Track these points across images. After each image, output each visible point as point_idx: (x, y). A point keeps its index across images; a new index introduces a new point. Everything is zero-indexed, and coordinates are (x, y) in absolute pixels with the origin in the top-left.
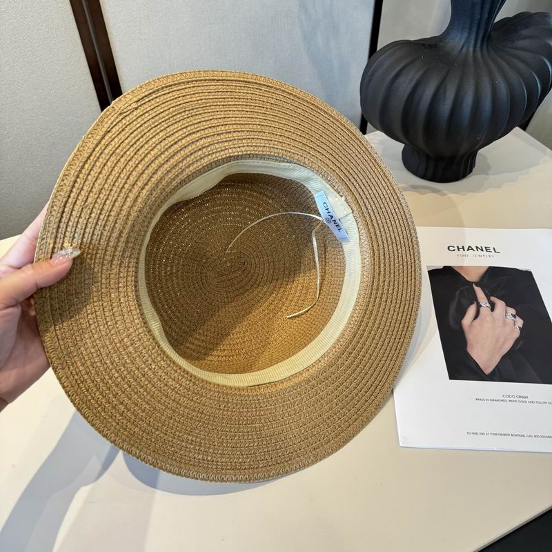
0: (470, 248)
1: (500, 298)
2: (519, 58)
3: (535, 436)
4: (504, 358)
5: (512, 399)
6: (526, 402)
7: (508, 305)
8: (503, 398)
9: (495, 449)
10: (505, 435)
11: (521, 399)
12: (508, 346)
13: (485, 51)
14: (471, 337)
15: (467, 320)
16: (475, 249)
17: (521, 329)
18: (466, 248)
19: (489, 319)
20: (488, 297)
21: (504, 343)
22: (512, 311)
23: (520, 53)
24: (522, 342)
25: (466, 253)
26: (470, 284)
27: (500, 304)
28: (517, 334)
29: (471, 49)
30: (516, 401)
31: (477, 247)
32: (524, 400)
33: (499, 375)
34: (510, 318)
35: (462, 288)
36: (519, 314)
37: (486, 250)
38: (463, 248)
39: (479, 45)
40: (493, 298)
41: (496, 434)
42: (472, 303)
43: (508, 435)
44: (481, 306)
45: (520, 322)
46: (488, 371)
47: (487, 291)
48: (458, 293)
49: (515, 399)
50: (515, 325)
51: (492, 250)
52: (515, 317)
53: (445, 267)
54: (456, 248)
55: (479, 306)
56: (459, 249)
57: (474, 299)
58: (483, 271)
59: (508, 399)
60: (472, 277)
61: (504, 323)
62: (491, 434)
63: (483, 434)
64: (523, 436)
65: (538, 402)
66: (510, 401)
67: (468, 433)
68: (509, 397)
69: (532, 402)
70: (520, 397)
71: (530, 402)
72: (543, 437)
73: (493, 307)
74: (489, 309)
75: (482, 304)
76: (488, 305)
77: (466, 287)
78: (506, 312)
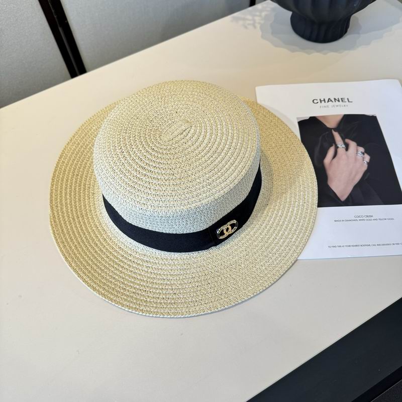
0: (329, 100)
1: (353, 140)
3: (378, 245)
5: (362, 218)
6: (371, 220)
7: (359, 144)
10: (356, 246)
11: (368, 218)
12: (358, 178)
14: (330, 173)
15: (327, 160)
16: (333, 100)
17: (369, 164)
18: (327, 100)
19: (344, 157)
20: (343, 139)
21: (356, 175)
22: (361, 149)
24: (369, 174)
25: (327, 104)
26: (330, 130)
27: (353, 145)
28: (365, 167)
30: (364, 220)
31: (335, 99)
32: (370, 218)
33: (352, 201)
34: (360, 155)
35: (324, 134)
36: (367, 151)
37: (342, 100)
38: (324, 100)
40: (347, 141)
42: (332, 146)
43: (358, 246)
44: (338, 147)
45: (367, 158)
46: (343, 198)
47: (342, 135)
48: (320, 138)
49: (364, 218)
50: (363, 160)
51: (346, 100)
52: (363, 154)
53: (311, 118)
54: (319, 101)
55: (337, 148)
56: (321, 101)
57: (333, 142)
58: (339, 118)
59: (358, 219)
60: (331, 124)
61: (356, 159)
62: (346, 246)
63: (340, 246)
64: (369, 245)
65: (379, 219)
66: (360, 220)
67: (329, 247)
68: (359, 217)
69: (376, 219)
70: (367, 216)
71: (374, 220)
72: (383, 245)
73: (347, 147)
74: (344, 150)
75: (339, 146)
76: (344, 146)
77: (327, 132)
78: (357, 151)
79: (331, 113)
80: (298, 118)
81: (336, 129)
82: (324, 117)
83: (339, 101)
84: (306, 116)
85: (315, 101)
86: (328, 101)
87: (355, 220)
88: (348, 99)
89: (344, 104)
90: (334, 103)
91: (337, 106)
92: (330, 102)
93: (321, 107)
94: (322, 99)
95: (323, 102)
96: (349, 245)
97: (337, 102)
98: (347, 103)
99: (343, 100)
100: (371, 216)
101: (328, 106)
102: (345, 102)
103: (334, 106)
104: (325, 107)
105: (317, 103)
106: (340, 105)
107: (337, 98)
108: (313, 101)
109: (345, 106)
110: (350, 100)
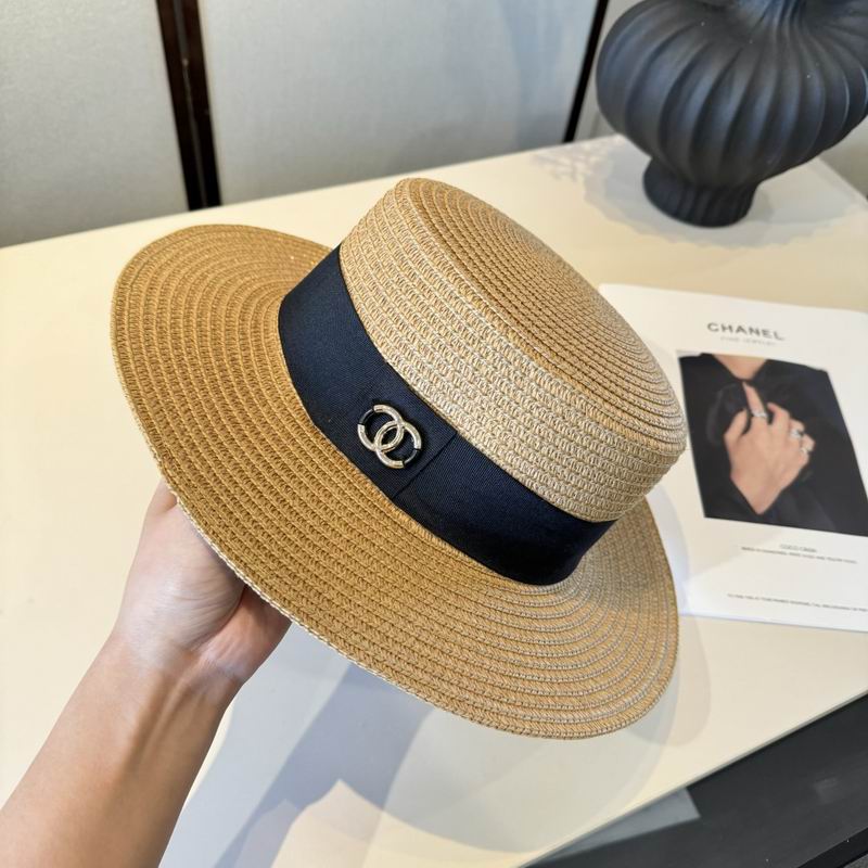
0: (740, 329)
1: (784, 406)
2: (844, 44)
3: (824, 606)
4: (784, 493)
5: (794, 552)
6: (811, 557)
7: (795, 416)
8: (780, 550)
9: (768, 619)
10: (782, 601)
11: (805, 553)
12: (790, 476)
13: (796, 25)
14: (737, 459)
15: (732, 435)
16: (747, 330)
17: (812, 454)
18: (735, 328)
19: (764, 434)
20: (765, 400)
21: (785, 471)
22: (798, 426)
23: (845, 35)
24: (811, 472)
25: (734, 335)
26: (739, 382)
27: (782, 415)
28: (804, 460)
29: (776, 20)
30: (798, 555)
31: (751, 330)
32: (812, 554)
33: (777, 515)
34: (795, 436)
35: (728, 387)
36: (809, 431)
38: (730, 328)
39: (788, 15)
40: (772, 406)
41: (770, 600)
42: (741, 410)
43: (787, 602)
44: (753, 416)
45: (809, 444)
46: (760, 508)
47: (763, 394)
48: (720, 393)
49: (799, 552)
50: (801, 446)
51: (772, 334)
52: (801, 434)
53: (704, 355)
54: (720, 327)
55: (750, 416)
56: (724, 328)
57: (743, 404)
58: (758, 365)
59: (788, 551)
60: (743, 372)
61: (787, 443)
62: (762, 598)
63: (750, 598)
64: (807, 604)
65: (829, 559)
66: (791, 554)
67: (730, 595)
68: (789, 548)
69: (822, 558)
70: (806, 550)
71: (819, 558)
72: (836, 607)
73: (771, 418)
74: (765, 422)
75: (756, 413)
76: (764, 414)
77: (733, 385)
78: (790, 427)
79: (743, 352)
80: (678, 351)
81: (751, 382)
82: (730, 357)
83: (757, 332)
84: (695, 350)
85: (713, 327)
86: (738, 331)
87: (781, 553)
88: (775, 334)
89: (766, 340)
90: (749, 336)
91: (755, 341)
92: (741, 333)
93: (722, 338)
94: (727, 325)
95: (728, 331)
96: (767, 597)
97: (754, 335)
98: (773, 340)
99: (765, 333)
100: (813, 551)
101: (737, 340)
102: (770, 337)
103: (748, 341)
104: (731, 339)
105: (717, 330)
106: (760, 342)
107: (754, 327)
108: (709, 326)
109: (769, 344)
110: (780, 335)
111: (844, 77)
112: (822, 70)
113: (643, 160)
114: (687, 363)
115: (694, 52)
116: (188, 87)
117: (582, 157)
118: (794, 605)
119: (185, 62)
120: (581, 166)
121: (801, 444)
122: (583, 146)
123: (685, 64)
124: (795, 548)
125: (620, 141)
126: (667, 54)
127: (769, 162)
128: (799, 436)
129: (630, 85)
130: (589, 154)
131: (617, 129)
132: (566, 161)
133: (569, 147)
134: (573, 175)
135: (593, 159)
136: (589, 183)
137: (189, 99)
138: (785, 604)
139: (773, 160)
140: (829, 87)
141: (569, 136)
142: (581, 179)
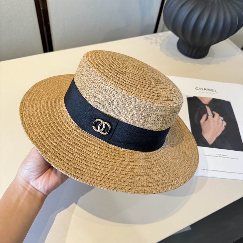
0: (205, 89)
1: (217, 112)
2: (237, 4)
3: (229, 172)
4: (218, 138)
6: (225, 158)
7: (221, 115)
9: (212, 176)
10: (217, 171)
12: (219, 133)
14: (204, 128)
15: (202, 121)
16: (207, 89)
18: (203, 89)
19: (212, 121)
20: (212, 110)
21: (218, 131)
22: (222, 118)
24: (225, 132)
25: (203, 91)
26: (204, 105)
27: (217, 115)
28: (223, 128)
30: (222, 157)
31: (208, 89)
33: (215, 145)
34: (221, 121)
35: (201, 107)
36: (225, 120)
38: (202, 89)
40: (214, 112)
41: (213, 170)
42: (205, 114)
45: (225, 123)
46: (211, 143)
48: (199, 108)
49: (222, 156)
50: (222, 124)
51: (214, 91)
52: (223, 121)
53: (194, 97)
54: (199, 89)
55: (208, 115)
57: (205, 112)
58: (210, 100)
59: (218, 156)
60: (205, 102)
61: (218, 123)
62: (211, 170)
63: (207, 170)
64: (224, 172)
65: (231, 158)
66: (219, 157)
67: (201, 169)
68: (219, 155)
69: (228, 158)
70: (224, 155)
71: (227, 158)
72: (232, 173)
73: (214, 116)
74: (212, 117)
75: (209, 114)
76: (212, 115)
77: (203, 106)
78: (219, 119)
79: (206, 96)
80: (187, 96)
81: (208, 105)
82: (202, 98)
83: (210, 90)
84: (192, 95)
85: (197, 89)
86: (204, 90)
87: (216, 156)
88: (215, 91)
89: (212, 92)
90: (207, 91)
91: (209, 93)
92: (205, 91)
93: (200, 92)
94: (201, 88)
95: (201, 90)
97: (209, 91)
98: (215, 92)
99: (212, 90)
100: (226, 156)
101: (204, 92)
102: (214, 92)
103: (207, 93)
104: (202, 92)
105: (198, 89)
106: (211, 93)
107: (209, 89)
108: (196, 88)
109: (213, 94)
110: (216, 91)
111: (237, 15)
112: (230, 12)
113: (177, 39)
114: (189, 99)
115: (192, 6)
116: (43, 16)
117: (159, 37)
118: (221, 172)
119: (42, 8)
120: (158, 40)
121: (222, 123)
122: (159, 34)
123: (190, 10)
124: (221, 155)
125: (170, 33)
126: (185, 7)
127: (214, 40)
128: (222, 121)
129: (173, 16)
130: (161, 37)
131: (169, 30)
132: (154, 38)
133: (155, 34)
134: (156, 43)
135: (162, 38)
136: (161, 45)
137: (43, 20)
138: (217, 172)
139: (215, 39)
140: (232, 17)
141: (155, 31)
142: (159, 44)
